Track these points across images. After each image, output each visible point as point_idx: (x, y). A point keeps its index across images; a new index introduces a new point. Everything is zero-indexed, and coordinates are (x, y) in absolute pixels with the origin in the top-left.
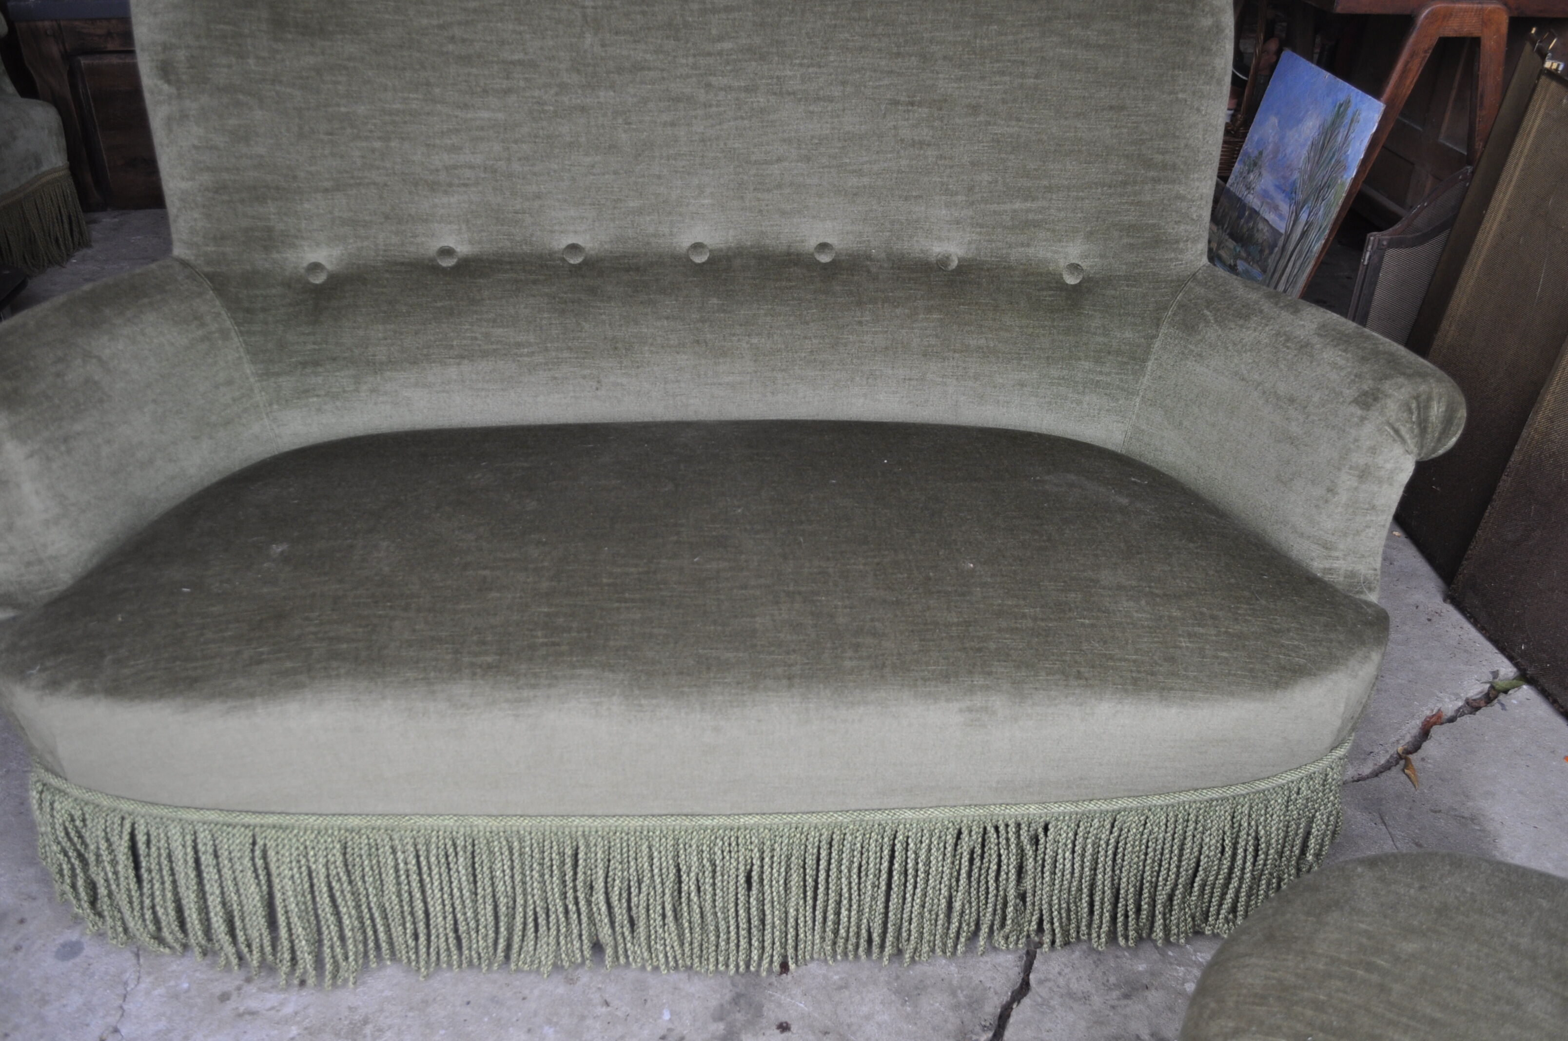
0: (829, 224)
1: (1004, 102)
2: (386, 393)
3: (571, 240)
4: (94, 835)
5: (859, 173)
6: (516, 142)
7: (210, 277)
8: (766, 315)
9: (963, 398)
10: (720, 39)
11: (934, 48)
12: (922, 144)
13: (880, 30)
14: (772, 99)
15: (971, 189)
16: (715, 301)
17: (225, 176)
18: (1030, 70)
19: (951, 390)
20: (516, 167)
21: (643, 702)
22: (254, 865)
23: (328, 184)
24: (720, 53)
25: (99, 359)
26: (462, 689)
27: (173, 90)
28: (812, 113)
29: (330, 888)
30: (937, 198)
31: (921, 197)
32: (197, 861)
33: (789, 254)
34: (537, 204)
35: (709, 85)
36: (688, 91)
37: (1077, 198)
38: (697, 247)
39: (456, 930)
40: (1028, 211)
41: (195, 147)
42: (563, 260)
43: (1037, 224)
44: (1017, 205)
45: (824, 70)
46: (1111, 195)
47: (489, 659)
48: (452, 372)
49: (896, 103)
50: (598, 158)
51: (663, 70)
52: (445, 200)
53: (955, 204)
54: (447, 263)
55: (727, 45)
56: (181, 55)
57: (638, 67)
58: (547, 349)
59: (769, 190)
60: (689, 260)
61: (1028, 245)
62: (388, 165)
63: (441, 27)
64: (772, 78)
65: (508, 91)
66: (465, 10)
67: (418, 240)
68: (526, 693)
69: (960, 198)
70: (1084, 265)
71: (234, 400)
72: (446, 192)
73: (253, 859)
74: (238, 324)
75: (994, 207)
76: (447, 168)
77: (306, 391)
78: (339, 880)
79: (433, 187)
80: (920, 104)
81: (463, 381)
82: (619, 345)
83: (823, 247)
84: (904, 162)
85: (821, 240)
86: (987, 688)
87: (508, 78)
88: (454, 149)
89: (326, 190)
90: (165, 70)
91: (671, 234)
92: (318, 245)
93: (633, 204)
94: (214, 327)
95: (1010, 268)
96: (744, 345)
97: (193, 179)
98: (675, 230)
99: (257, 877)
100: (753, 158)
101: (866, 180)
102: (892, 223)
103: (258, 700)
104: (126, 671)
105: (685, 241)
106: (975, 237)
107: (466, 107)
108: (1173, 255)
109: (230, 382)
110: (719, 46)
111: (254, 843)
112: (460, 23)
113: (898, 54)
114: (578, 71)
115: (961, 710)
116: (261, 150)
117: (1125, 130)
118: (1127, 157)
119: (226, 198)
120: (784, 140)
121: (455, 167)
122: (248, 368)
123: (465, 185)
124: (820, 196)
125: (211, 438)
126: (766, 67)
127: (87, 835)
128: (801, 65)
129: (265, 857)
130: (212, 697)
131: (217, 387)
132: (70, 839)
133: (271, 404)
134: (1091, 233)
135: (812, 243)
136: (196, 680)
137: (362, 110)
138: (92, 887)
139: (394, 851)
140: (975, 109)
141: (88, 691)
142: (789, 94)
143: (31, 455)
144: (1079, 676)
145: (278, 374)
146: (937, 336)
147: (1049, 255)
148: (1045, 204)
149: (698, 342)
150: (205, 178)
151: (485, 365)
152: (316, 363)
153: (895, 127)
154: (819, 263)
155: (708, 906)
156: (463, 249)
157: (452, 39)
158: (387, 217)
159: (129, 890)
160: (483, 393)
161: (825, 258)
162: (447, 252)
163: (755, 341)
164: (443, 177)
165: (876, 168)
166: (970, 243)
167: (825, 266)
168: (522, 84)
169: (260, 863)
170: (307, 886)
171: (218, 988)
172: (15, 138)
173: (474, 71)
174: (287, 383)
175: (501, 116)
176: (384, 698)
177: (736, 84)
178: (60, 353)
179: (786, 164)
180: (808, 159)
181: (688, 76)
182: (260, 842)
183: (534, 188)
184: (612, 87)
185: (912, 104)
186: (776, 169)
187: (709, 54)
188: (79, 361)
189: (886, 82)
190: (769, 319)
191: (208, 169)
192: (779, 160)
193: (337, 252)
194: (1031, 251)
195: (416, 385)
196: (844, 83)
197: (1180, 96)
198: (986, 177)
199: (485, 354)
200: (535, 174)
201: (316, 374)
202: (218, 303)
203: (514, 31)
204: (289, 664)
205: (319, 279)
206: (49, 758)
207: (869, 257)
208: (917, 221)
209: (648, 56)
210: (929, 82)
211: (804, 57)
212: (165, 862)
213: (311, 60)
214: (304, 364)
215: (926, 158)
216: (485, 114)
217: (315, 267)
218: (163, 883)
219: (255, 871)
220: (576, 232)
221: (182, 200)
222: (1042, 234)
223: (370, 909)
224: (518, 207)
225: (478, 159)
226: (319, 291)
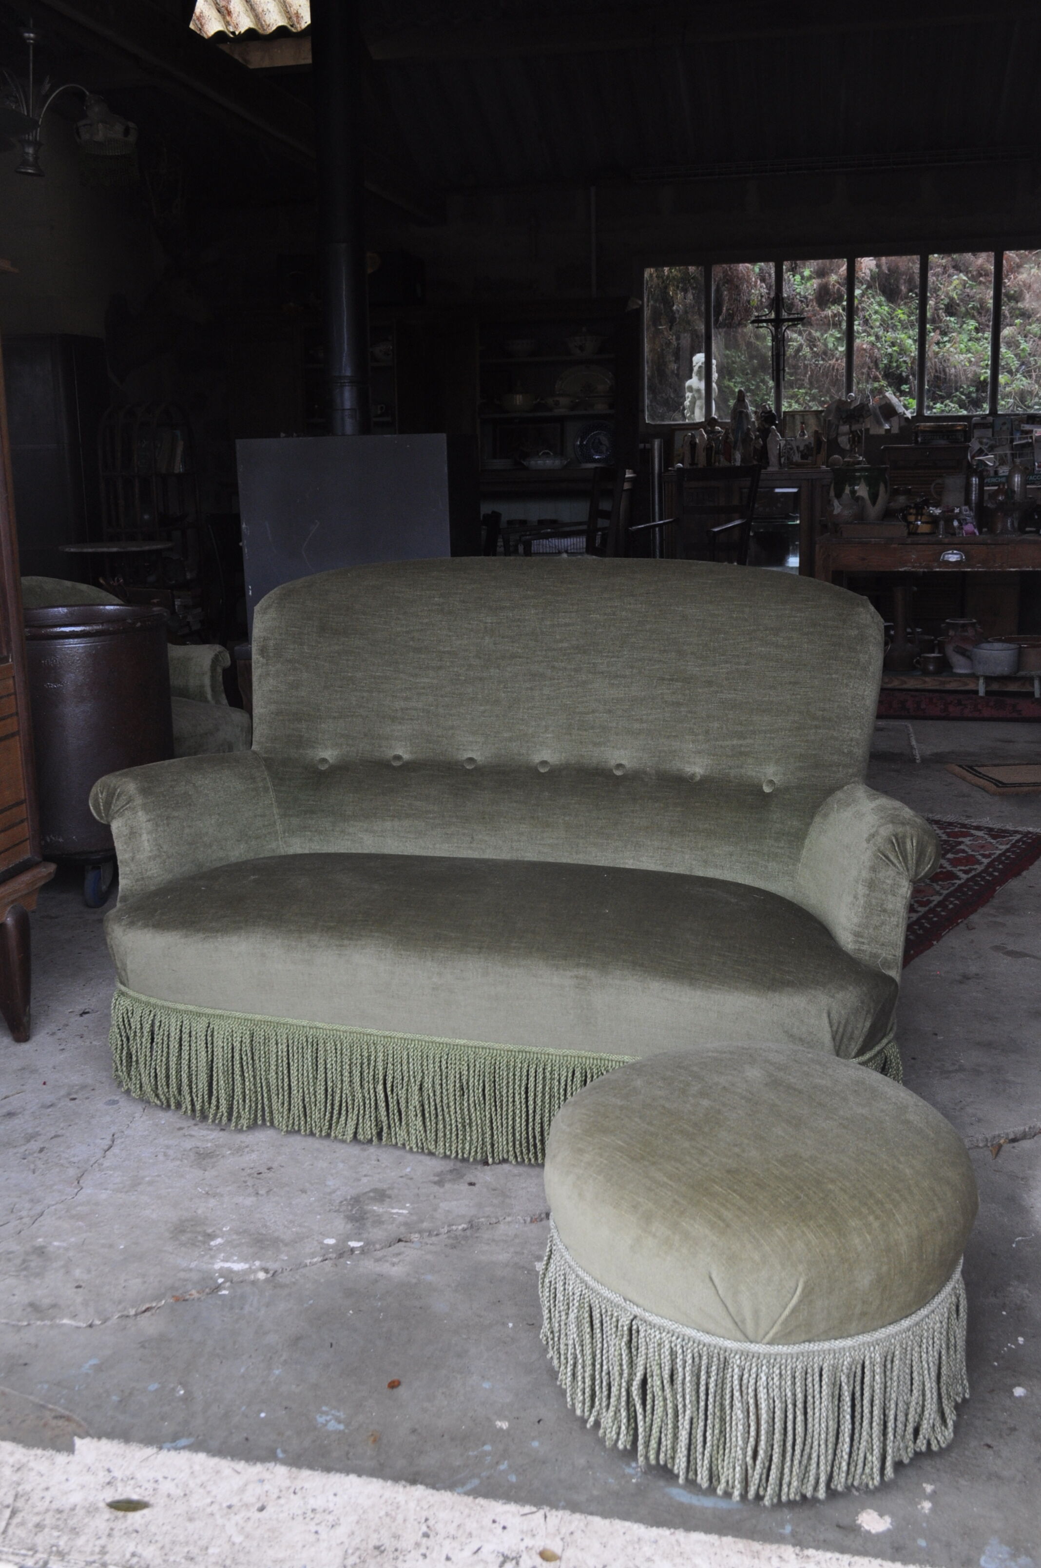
0: (622, 752)
1: (727, 679)
2: (349, 834)
3: (470, 755)
4: (135, 1022)
5: (641, 721)
6: (442, 696)
7: (265, 760)
8: (575, 804)
9: (694, 863)
10: (561, 641)
11: (685, 647)
12: (678, 704)
13: (654, 637)
14: (590, 676)
15: (707, 732)
16: (547, 794)
17: (283, 706)
18: (743, 661)
19: (687, 857)
20: (441, 711)
21: (403, 952)
22: (206, 1039)
23: (336, 715)
24: (561, 649)
25: (194, 784)
26: (314, 938)
27: (265, 661)
28: (613, 684)
29: (241, 1059)
30: (687, 737)
31: (677, 736)
32: (181, 1039)
33: (597, 769)
34: (450, 732)
35: (553, 667)
36: (541, 670)
37: (771, 738)
38: (544, 763)
39: (304, 1100)
40: (741, 745)
41: (270, 691)
42: (463, 766)
43: (746, 754)
44: (735, 742)
45: (621, 659)
46: (790, 736)
47: (332, 924)
48: (388, 824)
49: (663, 679)
50: (488, 707)
51: (527, 658)
52: (399, 728)
53: (698, 741)
54: (396, 764)
55: (565, 645)
56: (271, 643)
57: (513, 656)
58: (443, 816)
59: (586, 730)
60: (537, 770)
61: (741, 767)
62: (370, 706)
63: (407, 632)
64: (589, 663)
65: (440, 668)
66: (421, 623)
67: (382, 749)
68: (346, 942)
69: (700, 737)
70: (775, 781)
71: (264, 826)
72: (400, 723)
73: (206, 1035)
74: (274, 785)
75: (720, 743)
76: (402, 709)
77: (305, 827)
78: (246, 1055)
79: (393, 719)
80: (677, 680)
81: (393, 831)
82: (487, 816)
83: (619, 766)
84: (667, 715)
85: (618, 762)
86: (587, 965)
87: (441, 660)
88: (407, 699)
89: (335, 718)
90: (263, 651)
91: (528, 754)
92: (326, 748)
93: (506, 735)
94: (261, 784)
95: (730, 781)
96: (561, 821)
97: (266, 707)
98: (530, 752)
99: (207, 1047)
100: (577, 710)
101: (645, 725)
102: (660, 752)
103: (219, 934)
104: (164, 917)
105: (537, 758)
106: (710, 762)
107: (416, 675)
108: (827, 774)
109: (263, 816)
110: (560, 645)
111: (208, 1027)
112: (418, 631)
113: (665, 651)
114: (480, 658)
115: (571, 977)
116: (303, 694)
117: (799, 697)
118: (800, 712)
119: (281, 718)
120: (596, 700)
121: (407, 709)
122: (275, 811)
123: (412, 719)
124: (617, 734)
125: (246, 843)
126: (586, 657)
127: (132, 1020)
128: (607, 656)
129: (212, 1036)
130: (198, 931)
131: (255, 816)
132: (124, 1025)
133: (284, 833)
134: (779, 759)
135: (613, 763)
136: (194, 922)
137: (359, 675)
138: (129, 1055)
139: (277, 1044)
140: (710, 683)
141: (146, 926)
142: (599, 673)
143: (149, 821)
144: (642, 965)
145: (291, 816)
146: (679, 821)
147: (754, 774)
148: (751, 741)
149: (533, 817)
150: (273, 707)
151: (406, 823)
152: (313, 812)
153: (662, 694)
154: (614, 775)
155: (438, 1101)
156: (406, 757)
157: (413, 639)
158: (365, 735)
159: (146, 1056)
160: (404, 840)
161: (618, 773)
162: (398, 758)
163: (567, 818)
164: (399, 714)
165: (650, 718)
166: (707, 766)
167: (617, 777)
168: (448, 664)
169: (209, 1039)
170: (230, 1056)
171: (178, 1126)
172: (218, 730)
173: (423, 656)
174: (295, 821)
175: (435, 681)
176: (277, 938)
177: (569, 667)
178: (175, 778)
179: (597, 715)
180: (610, 711)
181: (542, 662)
182: (211, 1026)
183: (450, 723)
184: (498, 667)
185: (672, 680)
186: (590, 717)
187: (554, 650)
188: (184, 783)
189: (657, 667)
190: (577, 806)
191: (275, 702)
192: (593, 712)
193: (336, 753)
194: (743, 771)
195: (366, 831)
196: (632, 667)
197: (834, 676)
198: (716, 725)
199: (408, 816)
200: (451, 715)
201: (312, 819)
202: (266, 773)
203: (447, 635)
204: (238, 918)
205: (323, 767)
206: (123, 973)
207: (645, 773)
208: (675, 751)
209: (519, 650)
210: (682, 667)
211: (609, 652)
212: (166, 1039)
213: (337, 648)
214: (306, 812)
215: (680, 712)
216: (427, 680)
217: (324, 760)
218: (162, 1052)
219: (206, 1043)
220: (472, 750)
221: (259, 719)
222: (750, 761)
223: (261, 1079)
224: (440, 734)
225: (420, 705)
226: (322, 774)
